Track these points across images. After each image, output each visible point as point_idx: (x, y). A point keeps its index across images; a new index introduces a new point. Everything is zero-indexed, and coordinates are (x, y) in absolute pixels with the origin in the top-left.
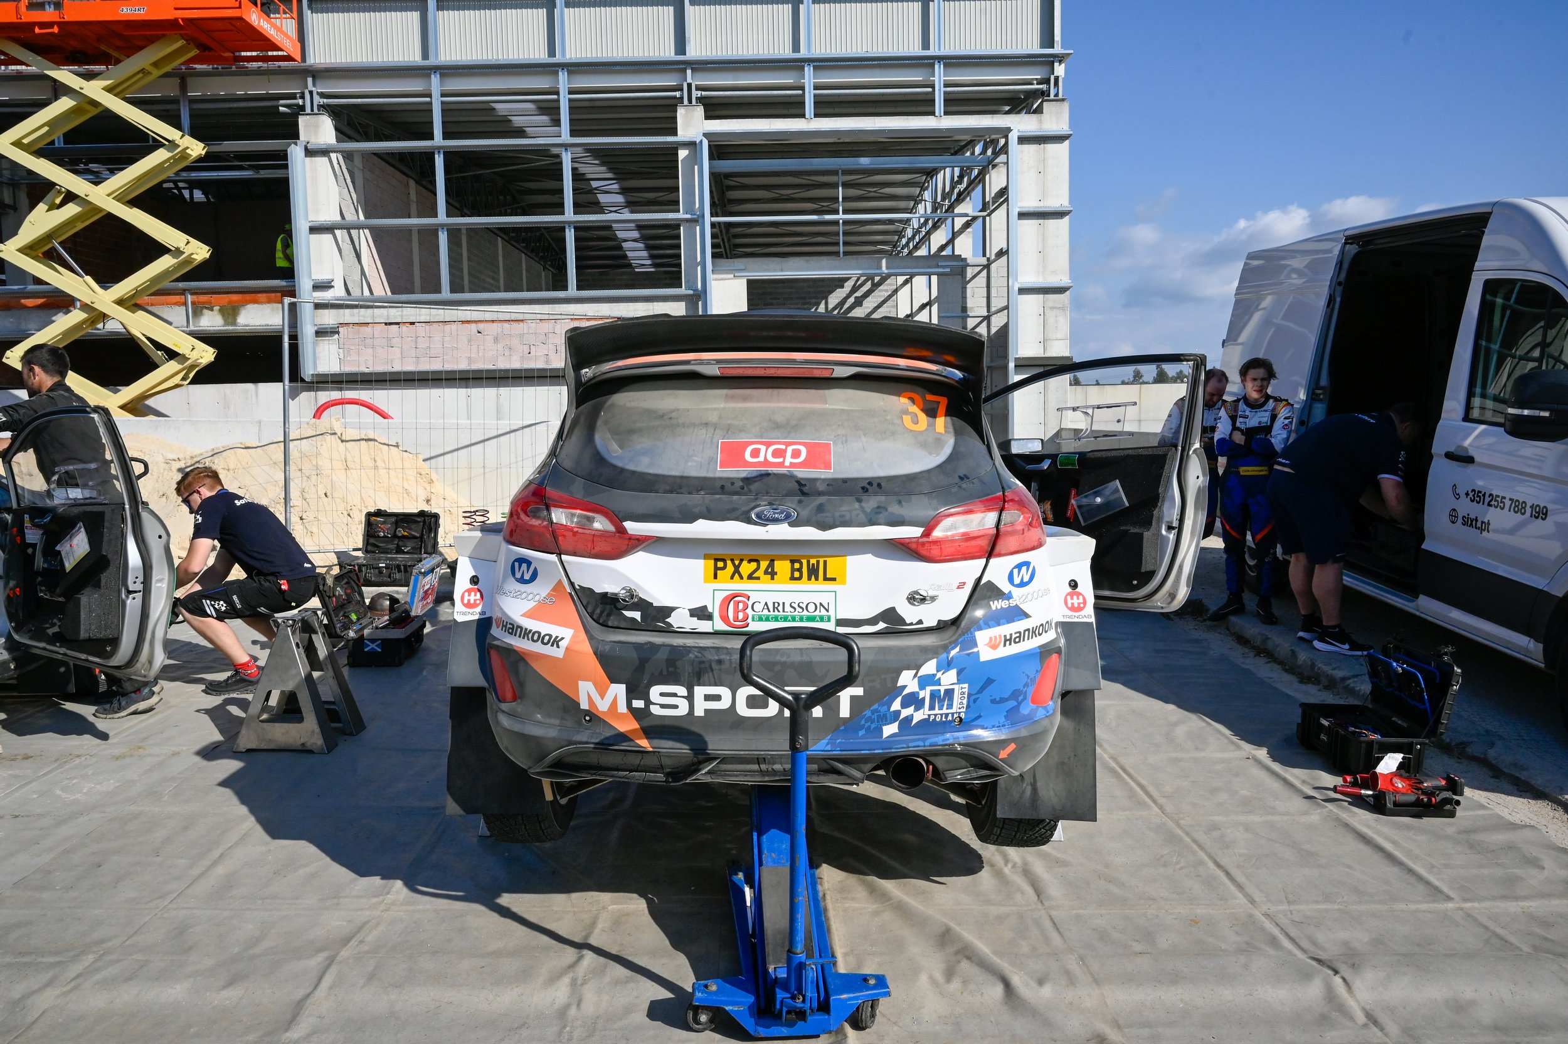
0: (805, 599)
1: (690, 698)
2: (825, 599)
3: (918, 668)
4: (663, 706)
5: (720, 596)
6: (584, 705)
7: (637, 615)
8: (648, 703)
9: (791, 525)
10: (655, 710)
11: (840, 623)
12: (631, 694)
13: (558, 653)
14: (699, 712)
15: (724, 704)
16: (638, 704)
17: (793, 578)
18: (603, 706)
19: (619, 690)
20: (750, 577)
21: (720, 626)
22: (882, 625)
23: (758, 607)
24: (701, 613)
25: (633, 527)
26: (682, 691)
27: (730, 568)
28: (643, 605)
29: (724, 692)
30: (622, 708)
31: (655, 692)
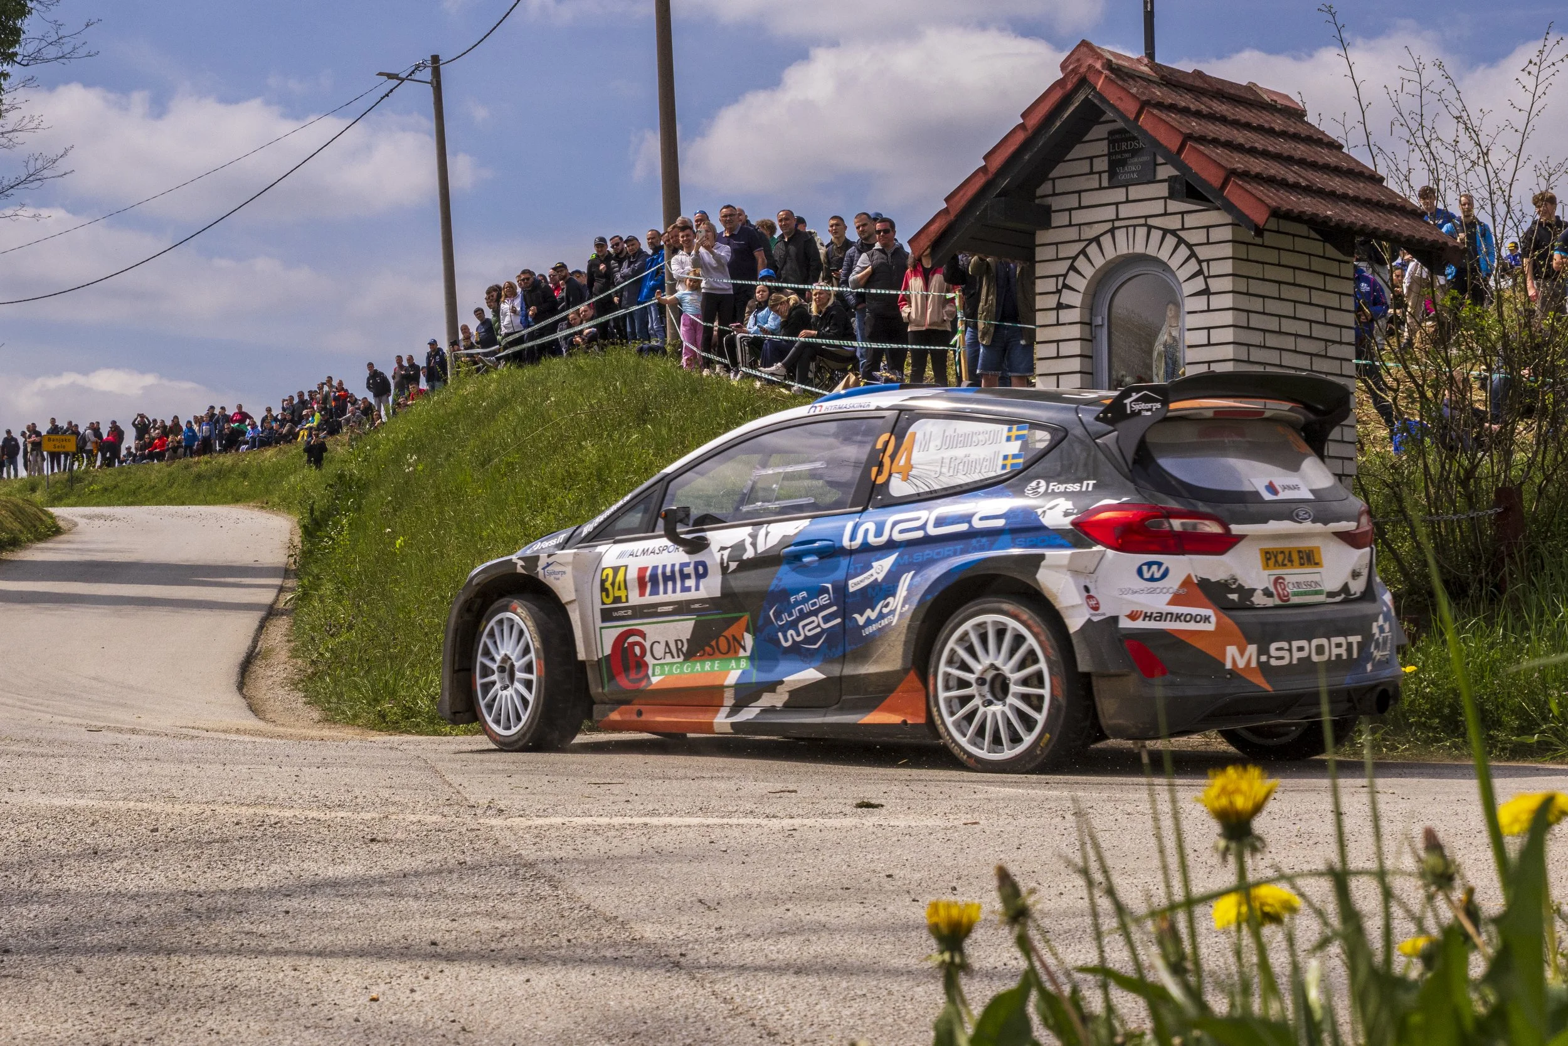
0: (1309, 578)
1: (1290, 650)
2: (1316, 578)
3: (1377, 621)
4: (1278, 658)
5: (1273, 578)
6: (1229, 665)
7: (1234, 597)
8: (1270, 657)
9: (1314, 521)
10: (1273, 662)
11: (1330, 594)
12: (1260, 653)
13: (1210, 627)
14: (1295, 662)
15: (1304, 654)
16: (1264, 658)
17: (1302, 565)
18: (1241, 664)
19: (1252, 649)
20: (1284, 565)
21: (1278, 602)
22: (1343, 596)
23: (1291, 586)
24: (1267, 593)
25: (1236, 529)
26: (1285, 645)
27: (1273, 560)
28: (1240, 589)
29: (1304, 643)
30: (1254, 664)
31: (1273, 646)
